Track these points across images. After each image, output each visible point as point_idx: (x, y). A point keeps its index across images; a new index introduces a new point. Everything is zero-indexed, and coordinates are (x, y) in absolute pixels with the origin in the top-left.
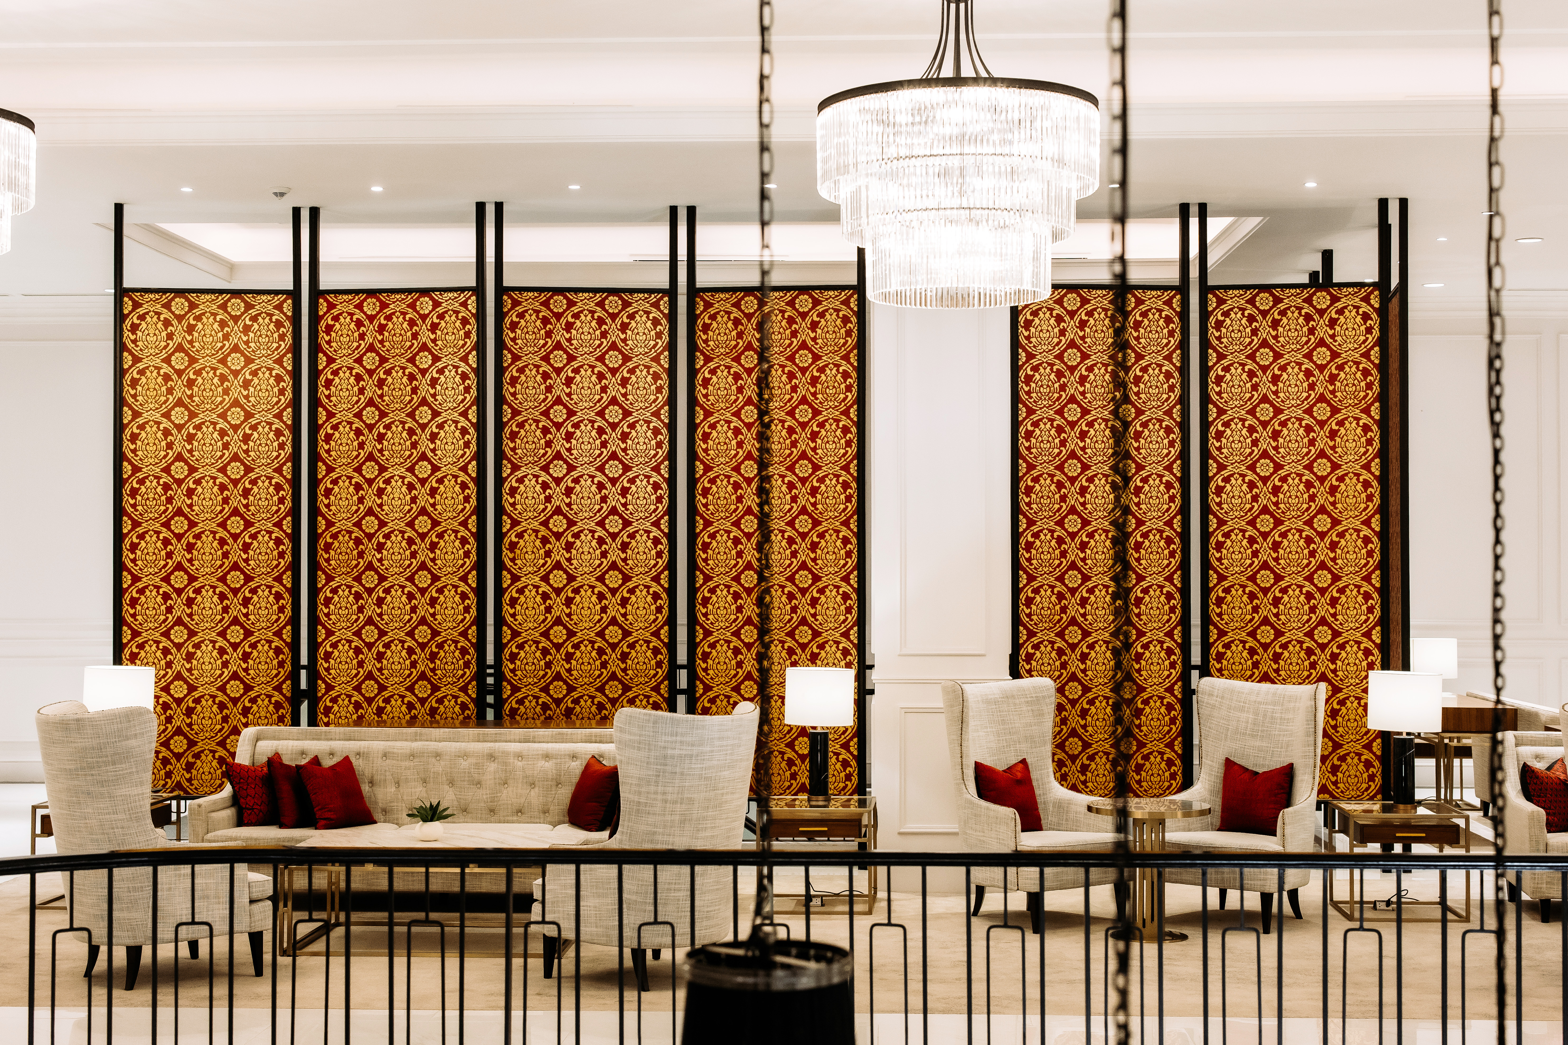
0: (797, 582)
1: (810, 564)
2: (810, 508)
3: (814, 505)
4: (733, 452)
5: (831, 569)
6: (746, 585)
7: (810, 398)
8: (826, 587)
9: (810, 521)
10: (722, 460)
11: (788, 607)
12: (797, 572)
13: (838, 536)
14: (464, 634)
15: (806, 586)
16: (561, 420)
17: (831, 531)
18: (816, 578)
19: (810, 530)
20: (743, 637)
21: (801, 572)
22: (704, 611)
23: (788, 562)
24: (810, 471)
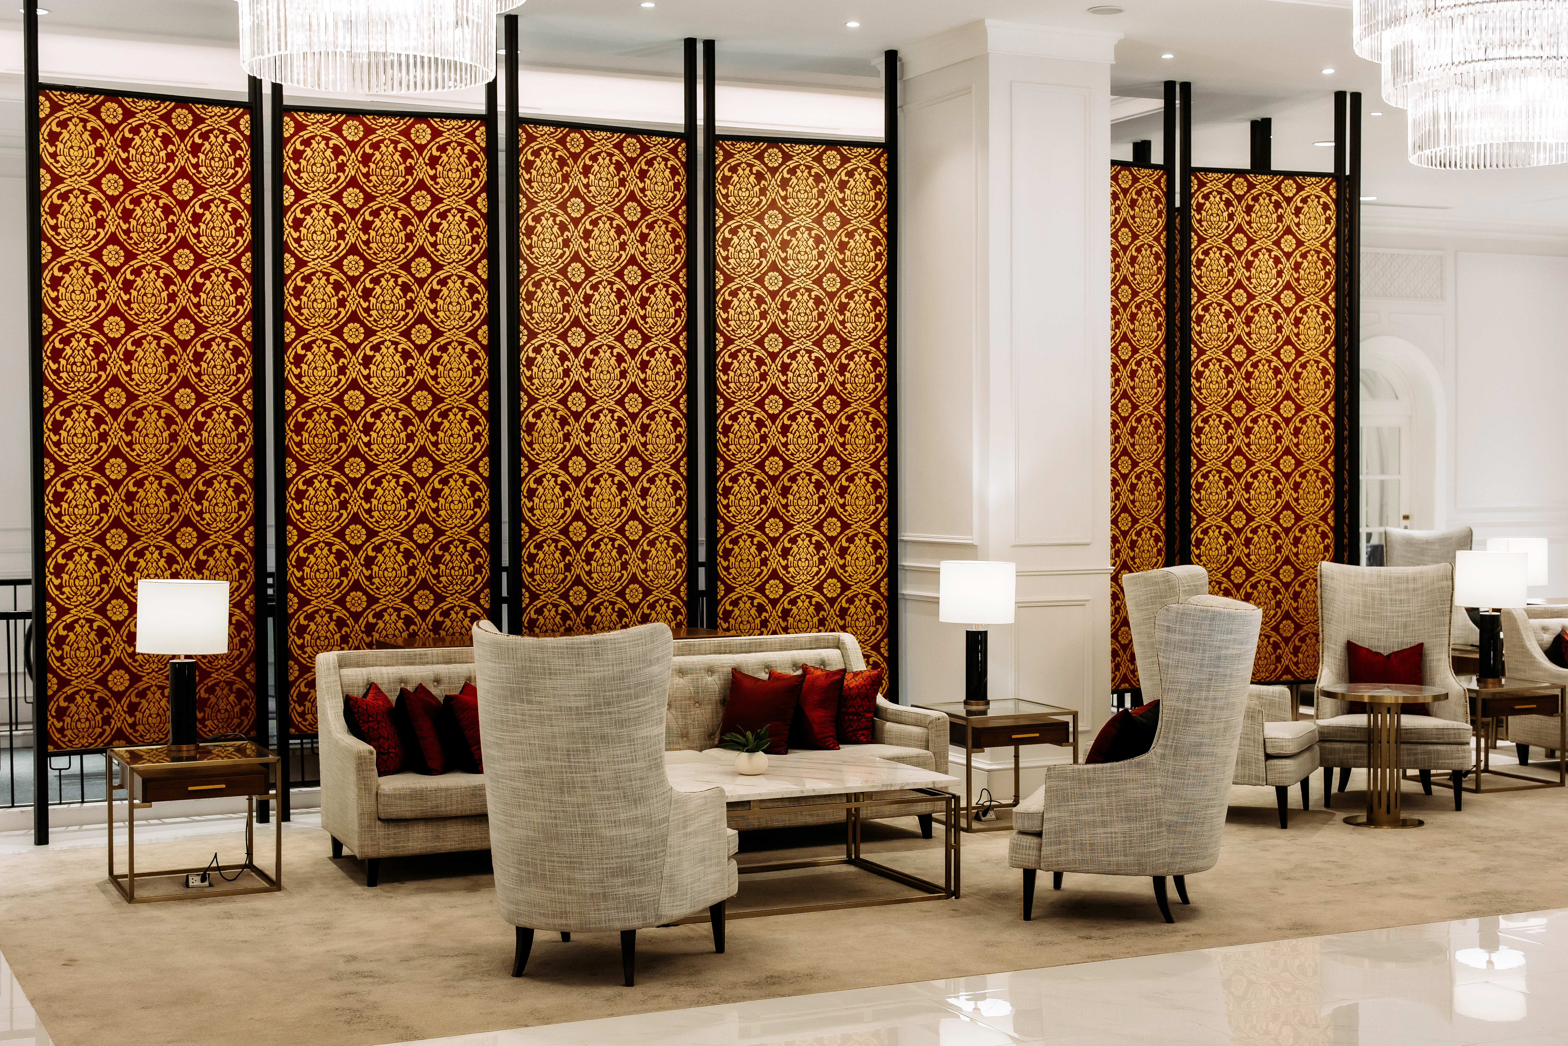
0: (825, 469)
1: (839, 449)
2: (838, 388)
3: (843, 384)
4: (756, 324)
5: (860, 455)
6: (771, 473)
7: (838, 265)
8: (856, 474)
9: (838, 402)
10: (744, 332)
11: (816, 497)
12: (825, 458)
13: (867, 419)
14: (474, 533)
15: (835, 473)
16: (579, 280)
17: (860, 413)
18: (845, 465)
19: (839, 412)
20: (767, 531)
21: (829, 458)
22: (725, 502)
23: (815, 447)
24: (839, 346)
